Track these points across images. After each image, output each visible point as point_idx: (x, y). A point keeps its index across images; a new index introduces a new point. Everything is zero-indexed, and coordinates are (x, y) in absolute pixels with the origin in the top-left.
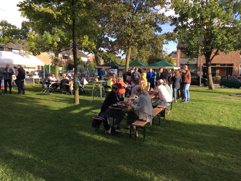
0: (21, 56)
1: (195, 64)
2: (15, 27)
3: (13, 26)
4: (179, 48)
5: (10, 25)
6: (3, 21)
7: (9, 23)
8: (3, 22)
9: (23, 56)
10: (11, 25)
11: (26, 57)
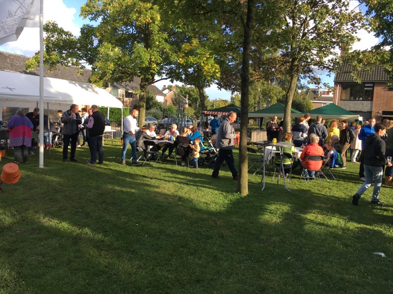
0: (84, 89)
1: (368, 112)
2: (71, 35)
3: (66, 33)
4: (339, 83)
5: (61, 32)
6: (50, 23)
7: (59, 27)
8: (50, 25)
9: (87, 90)
10: (63, 31)
11: (91, 90)
